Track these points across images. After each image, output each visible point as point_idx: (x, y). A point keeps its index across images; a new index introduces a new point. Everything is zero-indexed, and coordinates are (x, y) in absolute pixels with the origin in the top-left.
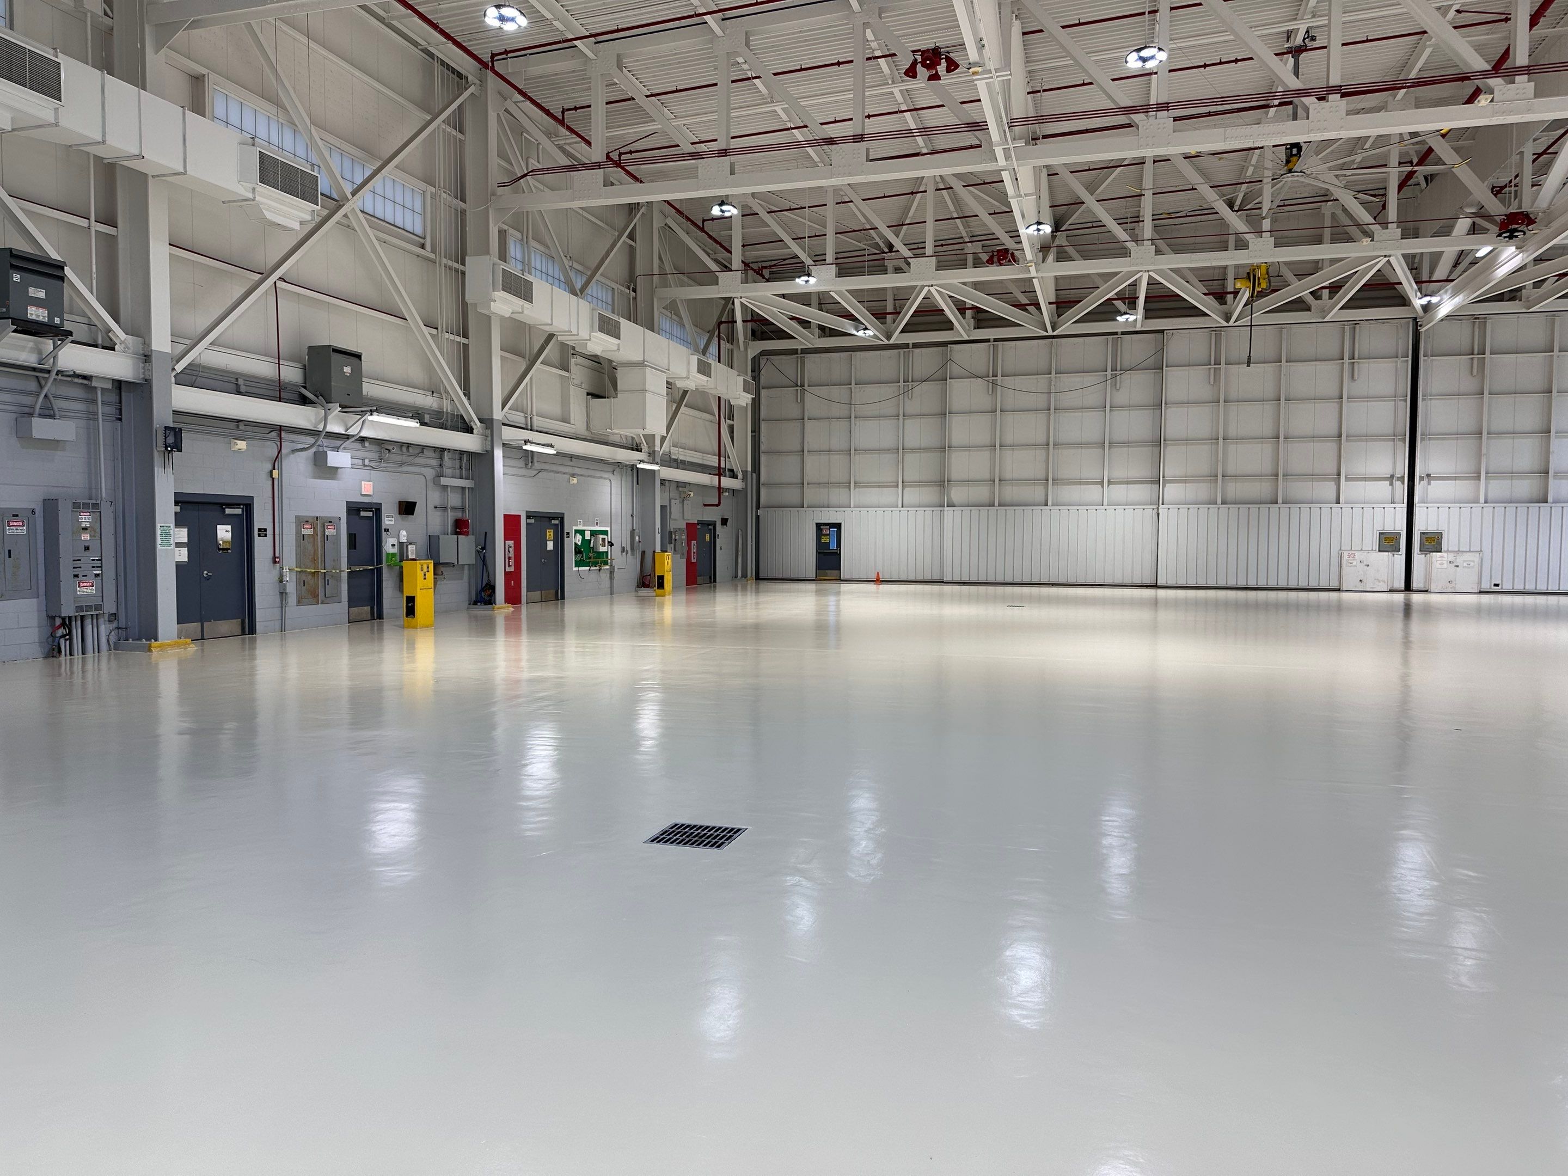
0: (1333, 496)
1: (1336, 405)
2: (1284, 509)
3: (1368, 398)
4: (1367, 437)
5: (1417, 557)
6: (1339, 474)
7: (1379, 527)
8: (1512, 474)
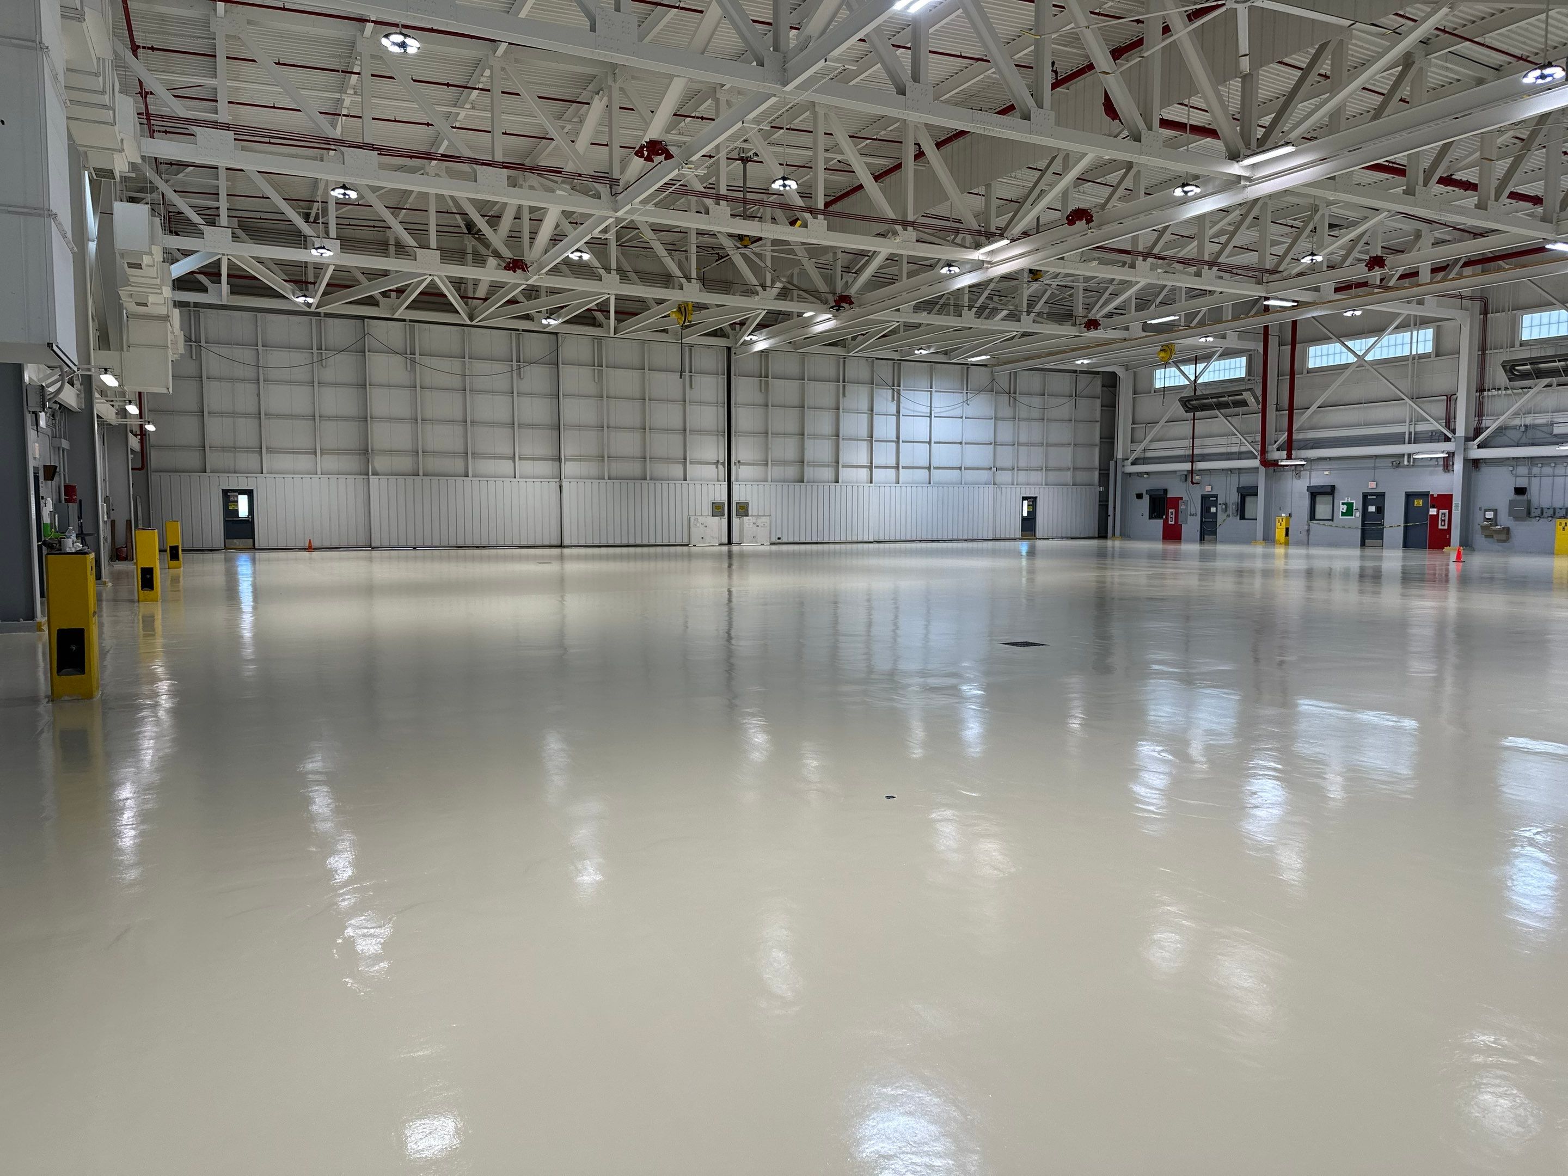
0: (682, 476)
1: (681, 407)
2: (652, 483)
3: (701, 403)
4: (701, 432)
5: (735, 521)
6: (685, 459)
7: (711, 499)
8: (784, 463)
